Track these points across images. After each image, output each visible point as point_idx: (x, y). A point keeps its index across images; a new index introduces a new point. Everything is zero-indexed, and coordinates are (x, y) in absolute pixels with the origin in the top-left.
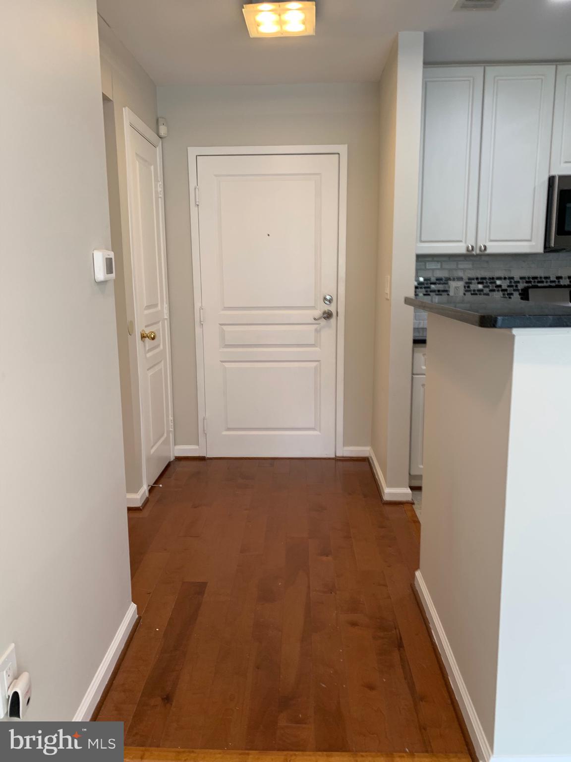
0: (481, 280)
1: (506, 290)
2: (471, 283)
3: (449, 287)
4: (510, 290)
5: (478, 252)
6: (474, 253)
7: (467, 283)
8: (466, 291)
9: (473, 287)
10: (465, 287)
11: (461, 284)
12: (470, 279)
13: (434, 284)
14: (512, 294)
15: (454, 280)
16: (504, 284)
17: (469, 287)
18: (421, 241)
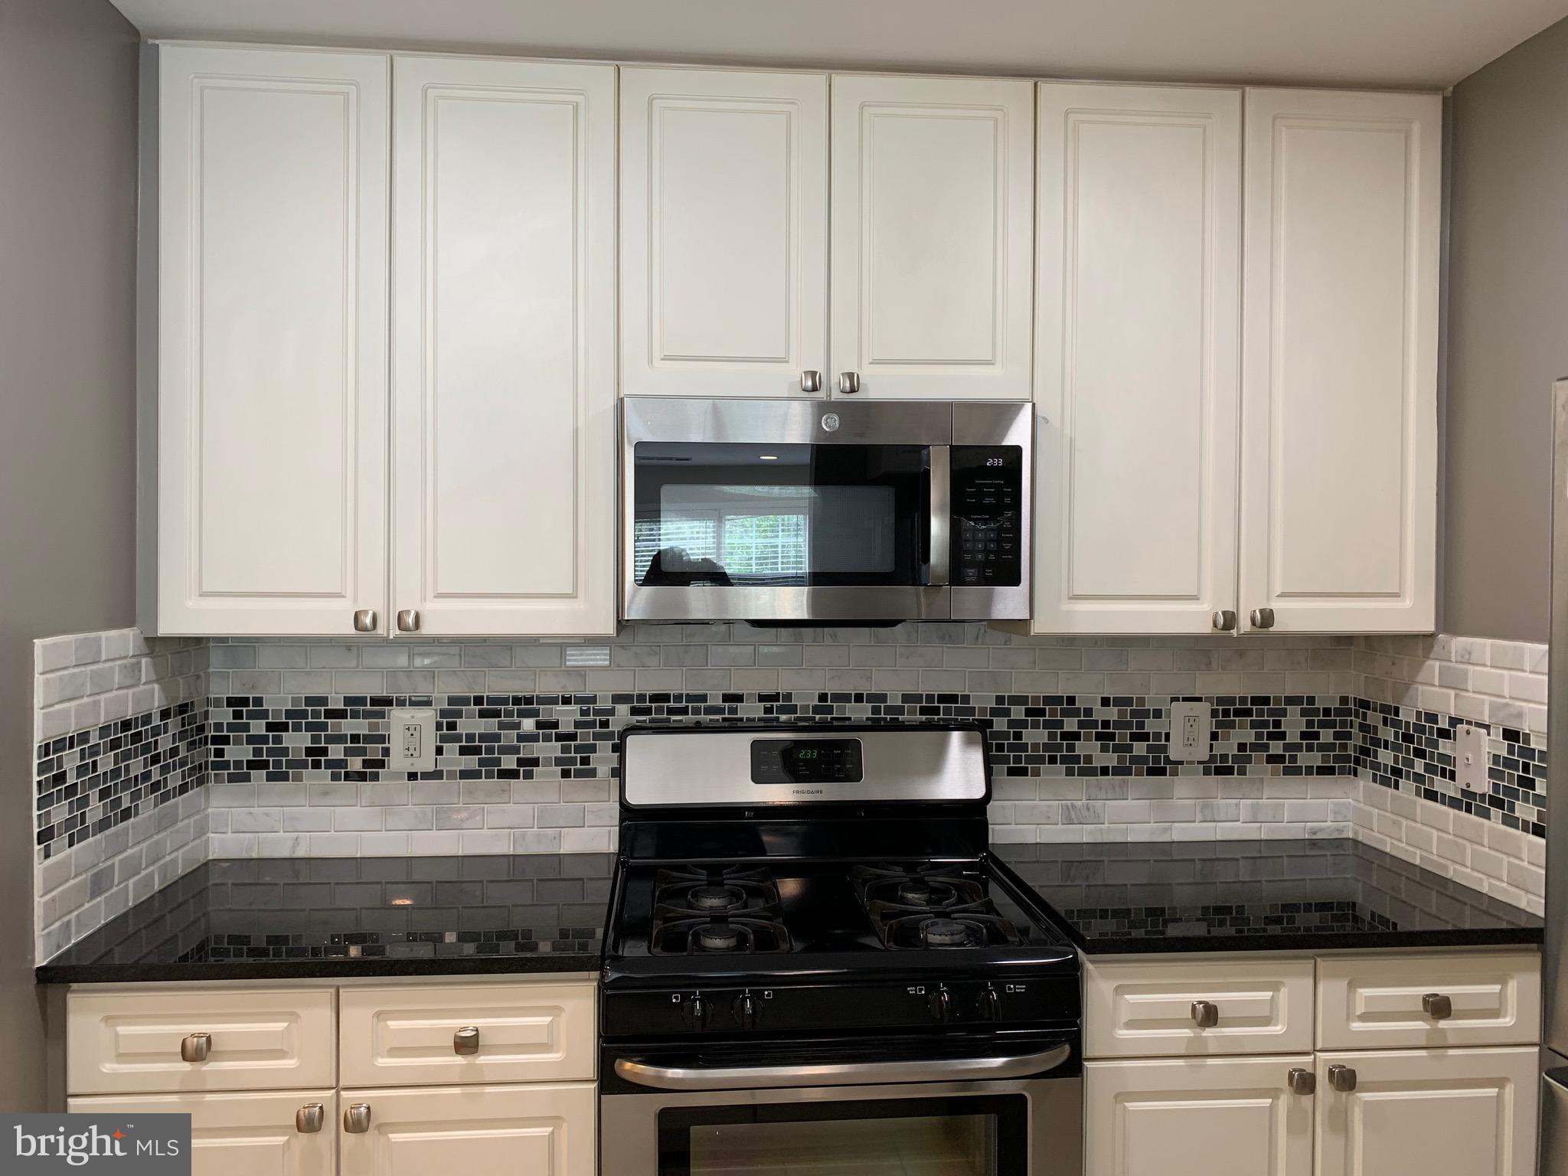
0: (489, 708)
1: (572, 737)
2: (459, 714)
3: (388, 727)
4: (586, 736)
5: (395, 632)
6: (381, 630)
7: (443, 713)
8: (444, 739)
9: (465, 726)
10: (439, 726)
11: (426, 717)
12: (452, 701)
13: (340, 714)
14: (593, 749)
15: (401, 703)
16: (567, 717)
17: (452, 726)
18: (203, 595)
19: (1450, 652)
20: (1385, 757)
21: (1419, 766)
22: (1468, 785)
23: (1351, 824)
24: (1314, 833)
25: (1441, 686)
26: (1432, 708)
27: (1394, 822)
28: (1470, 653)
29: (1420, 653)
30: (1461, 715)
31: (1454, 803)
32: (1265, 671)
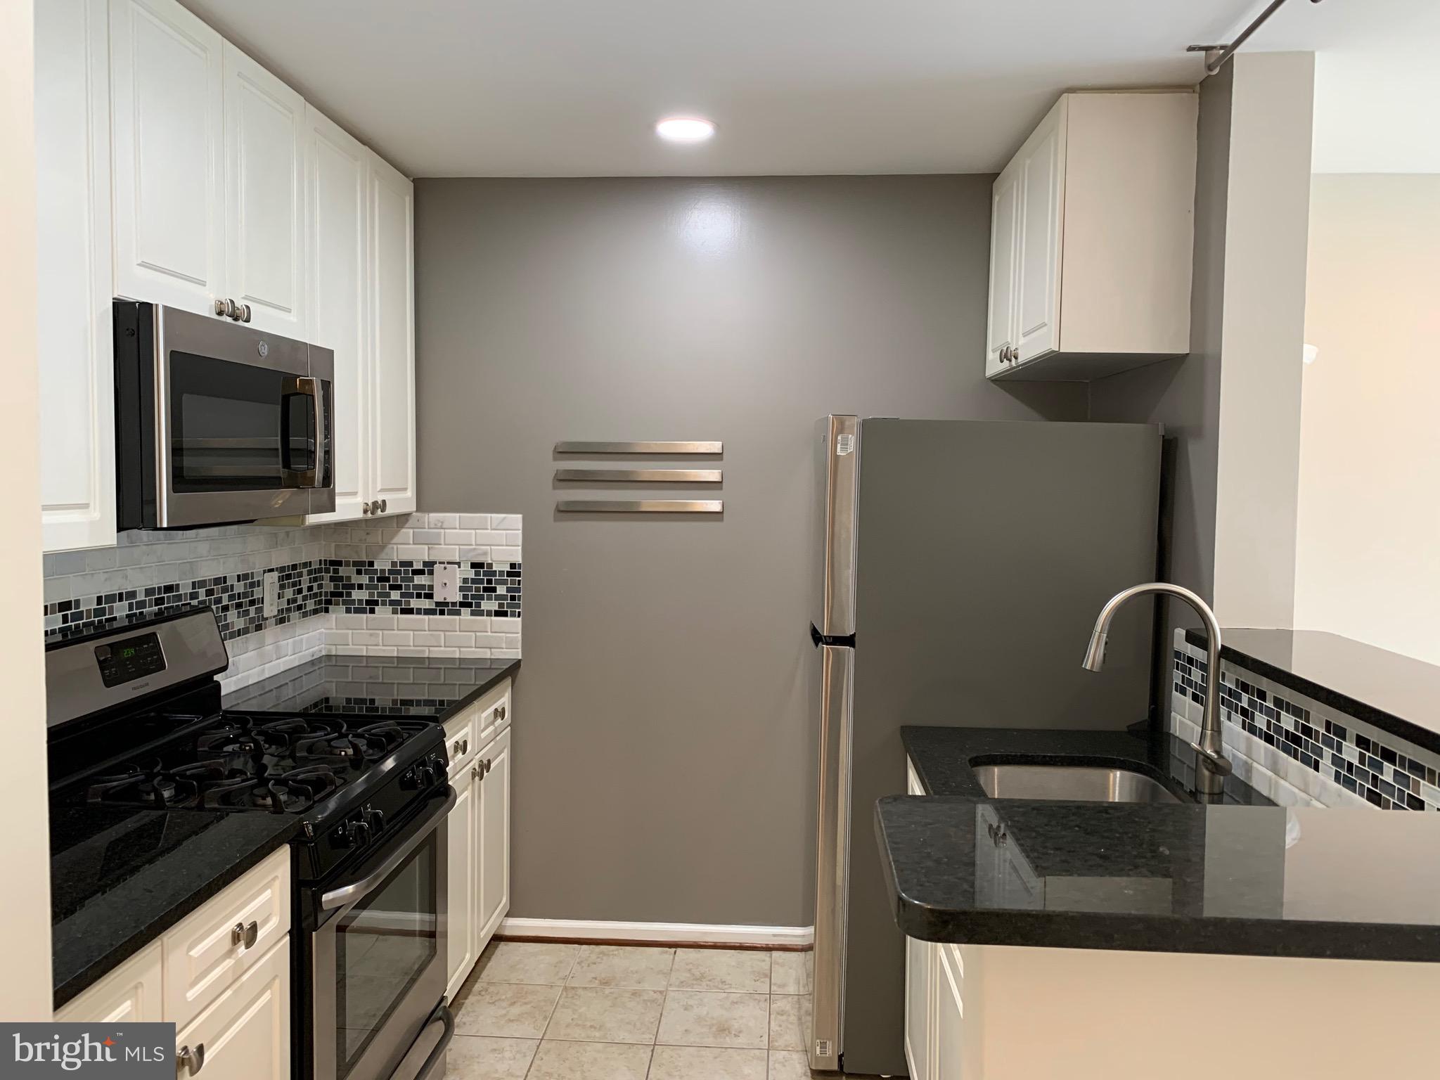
19: (424, 523)
20: (361, 595)
21: (395, 595)
22: (445, 599)
23: (323, 646)
24: (313, 656)
25: (414, 544)
26: (405, 557)
27: (371, 635)
28: (442, 522)
29: (395, 525)
30: (432, 559)
31: (428, 612)
32: (296, 546)
